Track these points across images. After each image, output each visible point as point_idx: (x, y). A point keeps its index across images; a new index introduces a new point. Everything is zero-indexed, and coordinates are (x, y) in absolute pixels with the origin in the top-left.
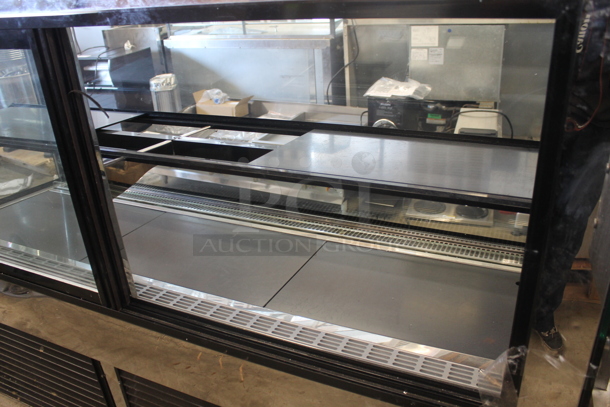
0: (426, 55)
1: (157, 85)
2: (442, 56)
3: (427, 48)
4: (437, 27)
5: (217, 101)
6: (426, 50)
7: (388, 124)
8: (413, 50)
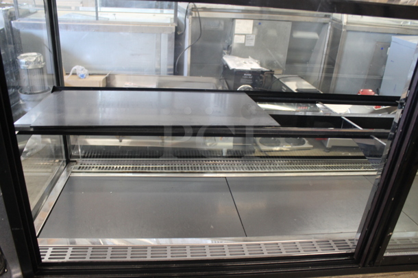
0: (244, 39)
1: (27, 63)
2: (254, 41)
3: (245, 35)
4: (252, 21)
5: (82, 76)
6: (244, 36)
7: (248, 88)
8: (236, 36)
